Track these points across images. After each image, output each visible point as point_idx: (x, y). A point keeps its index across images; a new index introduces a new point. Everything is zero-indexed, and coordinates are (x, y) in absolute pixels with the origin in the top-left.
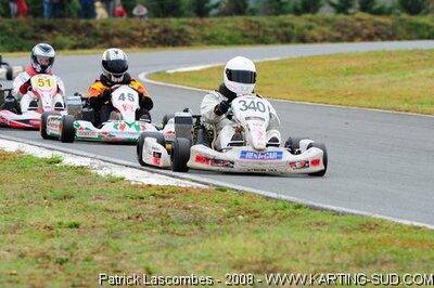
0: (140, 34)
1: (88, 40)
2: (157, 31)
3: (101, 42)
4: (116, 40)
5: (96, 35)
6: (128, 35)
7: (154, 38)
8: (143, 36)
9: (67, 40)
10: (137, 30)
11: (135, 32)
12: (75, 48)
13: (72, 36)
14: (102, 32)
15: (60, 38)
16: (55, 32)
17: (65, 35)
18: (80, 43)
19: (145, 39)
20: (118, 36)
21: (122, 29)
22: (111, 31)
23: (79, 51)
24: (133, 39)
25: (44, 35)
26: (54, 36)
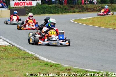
0: (96, 8)
1: (82, 10)
2: (100, 7)
3: (85, 11)
4: (89, 10)
5: (84, 9)
6: (93, 9)
7: (99, 9)
8: (96, 9)
9: (77, 10)
10: (95, 8)
11: (94, 8)
12: (79, 12)
13: (78, 9)
14: (86, 8)
15: (75, 10)
16: (74, 8)
17: (76, 9)
18: (80, 11)
19: (97, 10)
20: (90, 9)
21: (91, 7)
22: (88, 8)
23: (79, 13)
24: (94, 10)
25: (71, 9)
26: (73, 9)
